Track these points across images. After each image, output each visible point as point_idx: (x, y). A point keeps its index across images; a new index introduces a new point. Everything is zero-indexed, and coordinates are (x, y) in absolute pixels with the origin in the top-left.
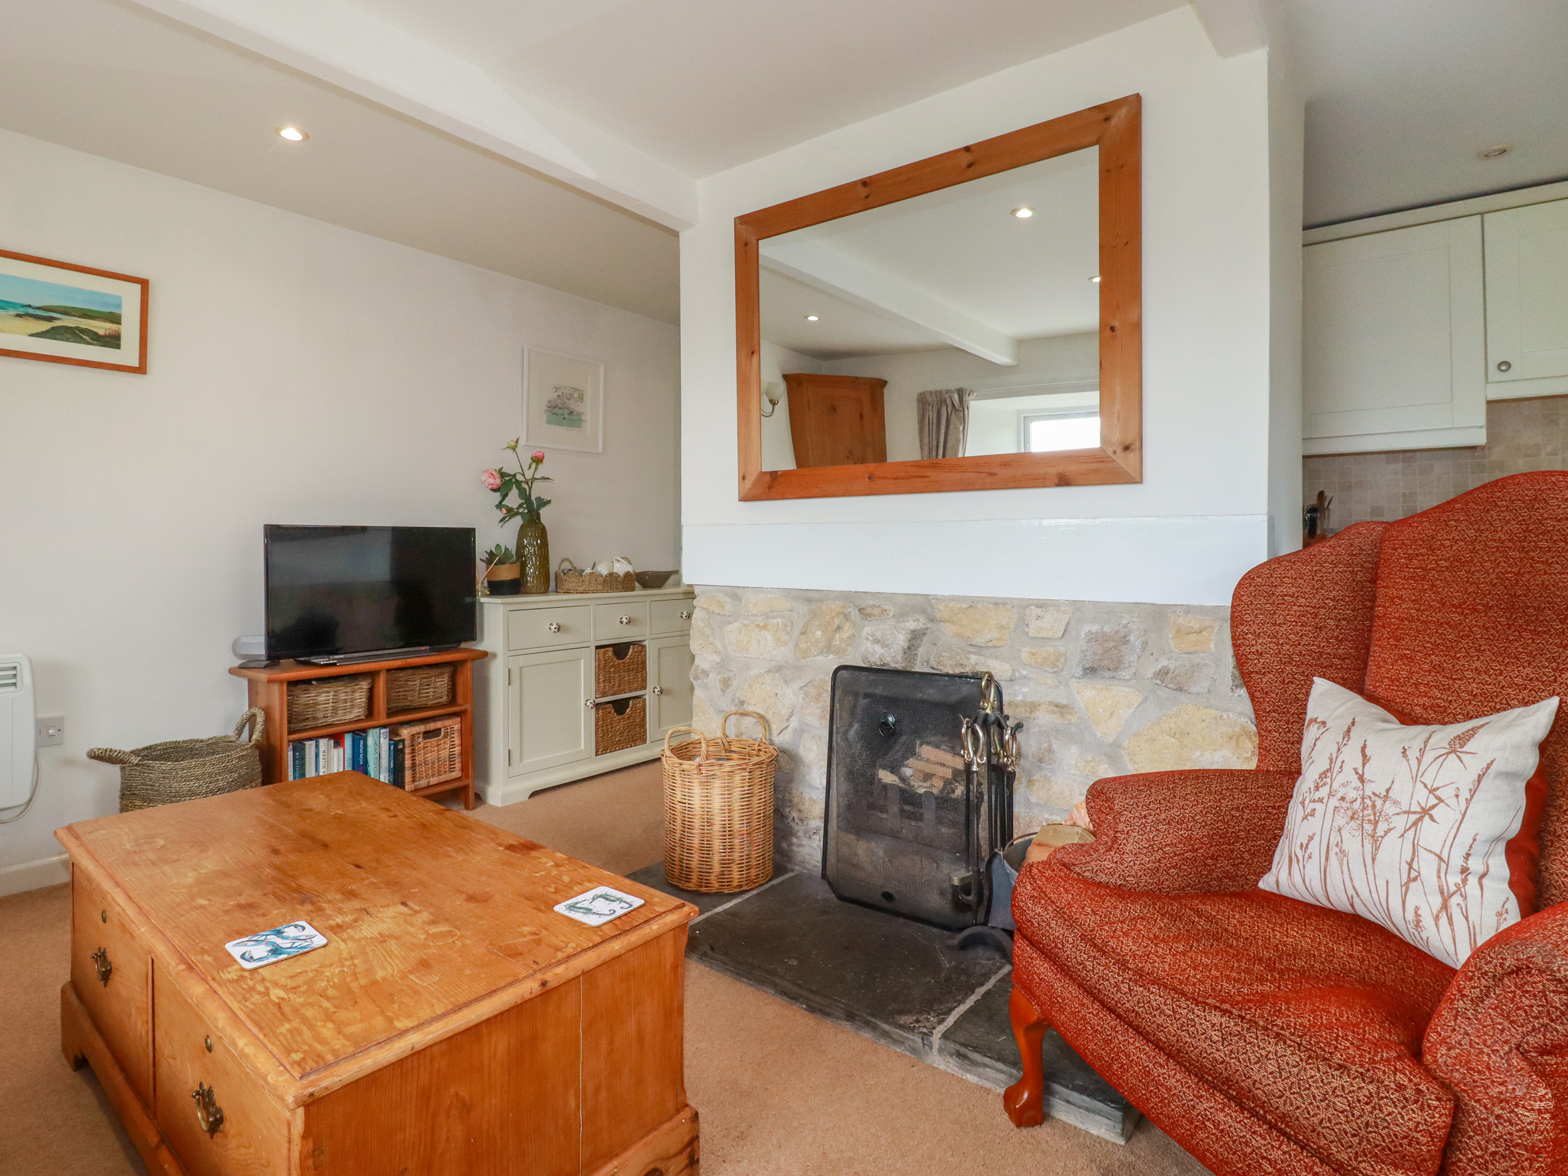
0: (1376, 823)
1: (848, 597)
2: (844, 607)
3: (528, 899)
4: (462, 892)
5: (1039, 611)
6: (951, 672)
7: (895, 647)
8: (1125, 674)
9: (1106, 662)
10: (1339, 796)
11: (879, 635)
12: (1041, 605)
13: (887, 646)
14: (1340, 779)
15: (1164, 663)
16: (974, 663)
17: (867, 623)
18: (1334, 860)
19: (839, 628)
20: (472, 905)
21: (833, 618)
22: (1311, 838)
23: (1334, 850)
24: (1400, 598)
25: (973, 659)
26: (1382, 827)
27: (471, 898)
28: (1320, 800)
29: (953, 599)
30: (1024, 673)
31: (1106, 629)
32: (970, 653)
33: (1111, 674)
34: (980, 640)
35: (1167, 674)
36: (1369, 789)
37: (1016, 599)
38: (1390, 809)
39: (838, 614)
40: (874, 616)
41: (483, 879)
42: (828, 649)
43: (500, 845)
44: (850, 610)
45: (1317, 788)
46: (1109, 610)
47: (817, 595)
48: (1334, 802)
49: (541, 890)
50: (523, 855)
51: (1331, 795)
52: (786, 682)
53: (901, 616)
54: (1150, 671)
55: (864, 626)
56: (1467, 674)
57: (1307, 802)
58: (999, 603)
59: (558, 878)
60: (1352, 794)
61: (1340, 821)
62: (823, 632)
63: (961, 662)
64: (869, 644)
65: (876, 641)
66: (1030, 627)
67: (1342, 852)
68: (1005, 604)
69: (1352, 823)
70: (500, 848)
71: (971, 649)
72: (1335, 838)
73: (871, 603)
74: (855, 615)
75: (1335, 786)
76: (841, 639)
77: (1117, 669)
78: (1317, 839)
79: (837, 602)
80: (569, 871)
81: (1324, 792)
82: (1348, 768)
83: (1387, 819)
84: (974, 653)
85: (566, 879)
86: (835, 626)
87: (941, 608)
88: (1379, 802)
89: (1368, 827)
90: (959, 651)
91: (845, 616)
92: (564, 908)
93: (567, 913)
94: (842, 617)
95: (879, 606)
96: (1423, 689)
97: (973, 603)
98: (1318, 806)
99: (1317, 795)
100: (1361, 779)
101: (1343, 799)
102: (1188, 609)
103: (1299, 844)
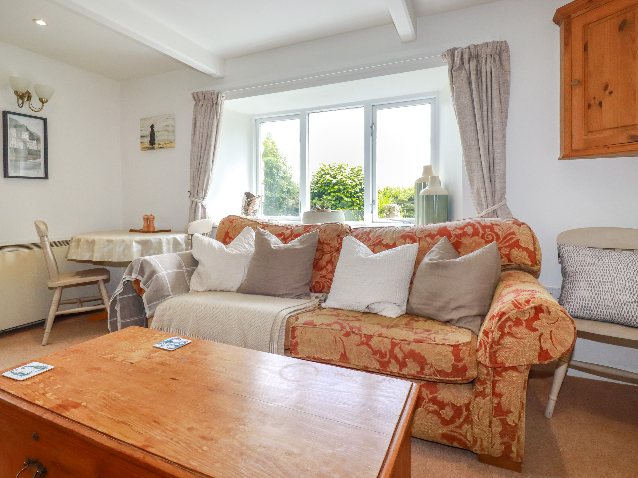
3: (66, 372)
4: (104, 372)
20: (97, 366)
27: (98, 369)
41: (93, 380)
43: (86, 407)
49: (58, 377)
50: (67, 400)
59: (46, 385)
70: (85, 404)
80: (37, 391)
85: (41, 385)
92: (48, 367)
93: (47, 365)
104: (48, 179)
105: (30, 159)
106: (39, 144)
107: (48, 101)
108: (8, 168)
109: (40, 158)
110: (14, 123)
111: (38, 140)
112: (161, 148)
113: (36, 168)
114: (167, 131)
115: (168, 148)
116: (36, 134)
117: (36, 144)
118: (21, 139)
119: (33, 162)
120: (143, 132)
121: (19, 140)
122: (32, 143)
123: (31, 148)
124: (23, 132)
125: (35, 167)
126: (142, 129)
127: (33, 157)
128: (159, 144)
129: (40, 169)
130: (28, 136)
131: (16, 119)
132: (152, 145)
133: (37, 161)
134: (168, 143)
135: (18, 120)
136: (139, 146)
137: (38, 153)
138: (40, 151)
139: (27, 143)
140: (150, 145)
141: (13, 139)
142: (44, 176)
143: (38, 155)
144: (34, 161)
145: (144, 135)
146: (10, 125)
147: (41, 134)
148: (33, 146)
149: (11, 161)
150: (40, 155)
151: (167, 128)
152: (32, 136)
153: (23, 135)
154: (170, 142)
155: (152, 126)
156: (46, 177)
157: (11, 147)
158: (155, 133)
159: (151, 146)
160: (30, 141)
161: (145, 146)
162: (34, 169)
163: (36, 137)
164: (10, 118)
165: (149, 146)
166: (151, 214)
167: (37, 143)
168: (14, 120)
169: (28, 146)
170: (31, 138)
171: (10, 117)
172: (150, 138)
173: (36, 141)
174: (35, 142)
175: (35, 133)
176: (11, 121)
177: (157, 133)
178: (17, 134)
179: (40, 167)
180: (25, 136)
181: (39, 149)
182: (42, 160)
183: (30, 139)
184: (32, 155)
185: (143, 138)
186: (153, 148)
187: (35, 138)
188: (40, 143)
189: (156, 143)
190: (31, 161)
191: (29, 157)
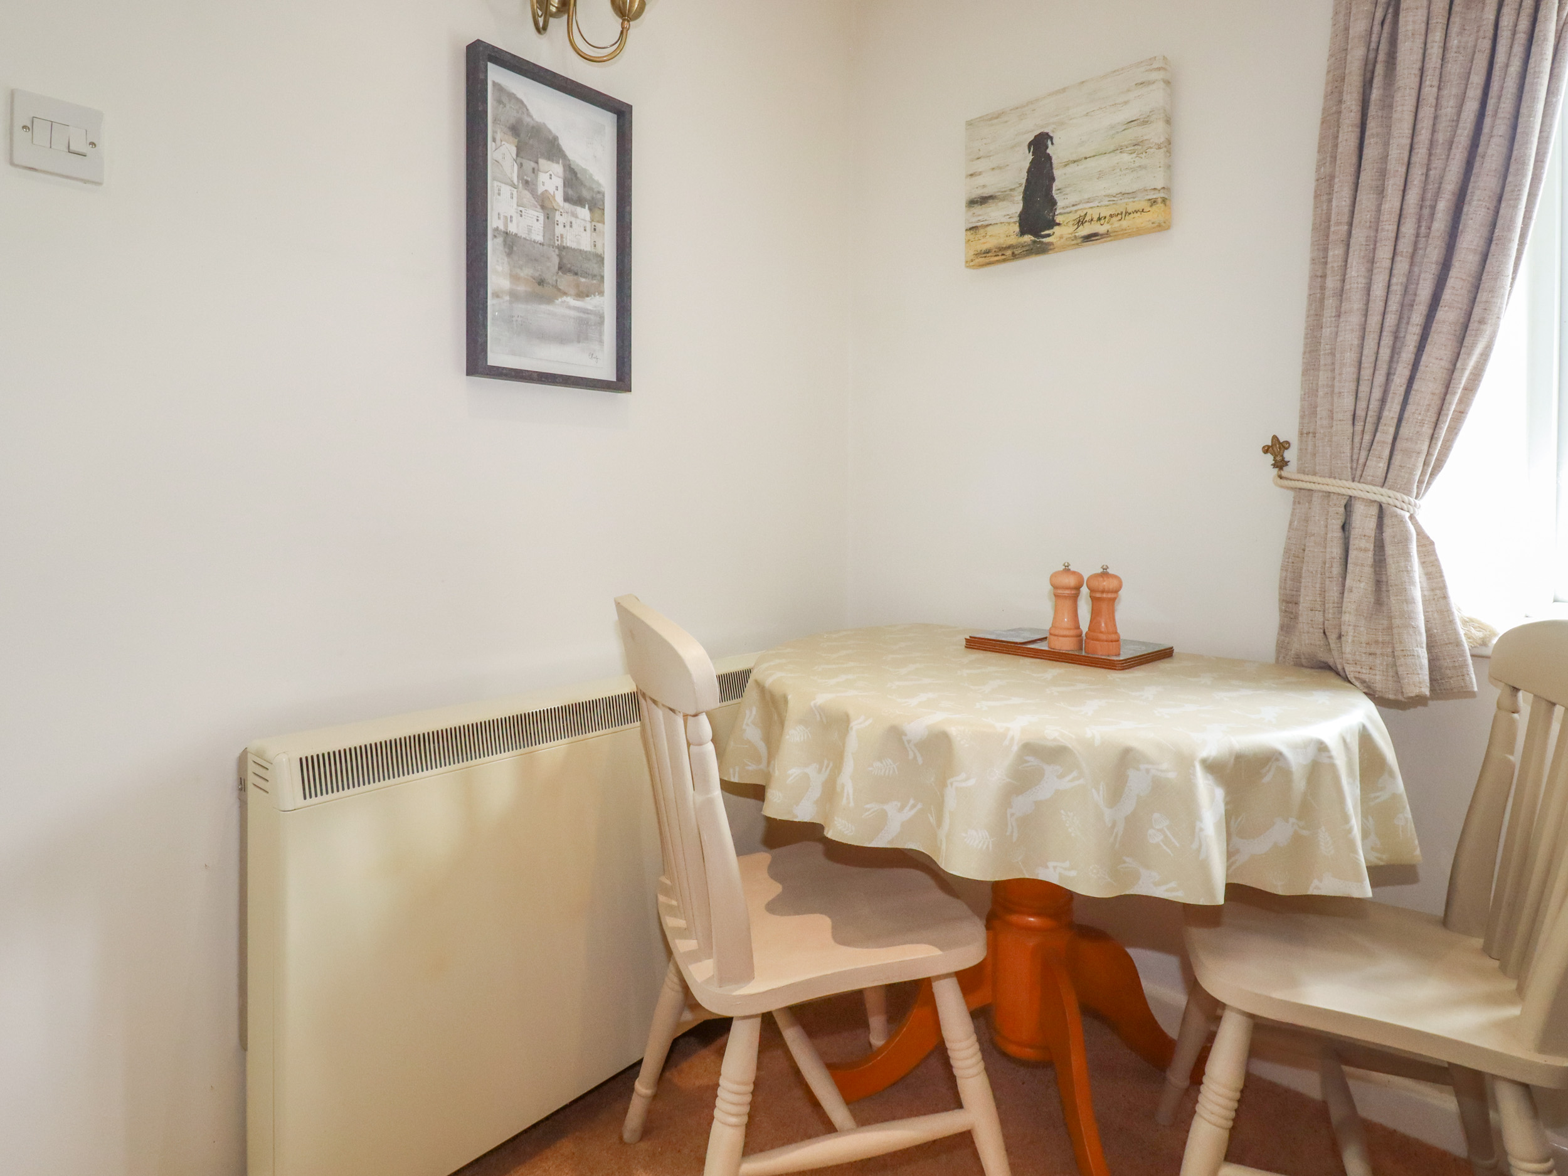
104: (630, 390)
105: (565, 294)
106: (598, 226)
107: (645, 13)
108: (485, 327)
109: (601, 293)
110: (510, 113)
111: (595, 206)
112: (1089, 238)
114: (1138, 146)
115: (1138, 232)
116: (591, 176)
117: (588, 226)
118: (533, 192)
120: (979, 181)
121: (527, 194)
122: (574, 215)
123: (570, 240)
124: (541, 162)
125: (583, 331)
126: (980, 166)
127: (577, 286)
128: (1080, 222)
129: (601, 342)
130: (560, 183)
131: (520, 95)
132: (1036, 233)
133: (591, 303)
134: (1144, 205)
135: (525, 102)
136: (957, 247)
137: (596, 268)
138: (600, 259)
139: (558, 216)
140: (1023, 233)
141: (506, 190)
142: (612, 377)
143: (594, 276)
145: (986, 192)
146: (495, 121)
147: (604, 177)
148: (577, 230)
149: (496, 295)
150: (603, 279)
151: (1136, 132)
152: (575, 187)
153: (543, 177)
154: (1153, 202)
155: (1040, 144)
156: (622, 382)
157: (497, 229)
158: (1057, 173)
159: (1028, 238)
160: (567, 205)
161: (990, 243)
163: (591, 189)
164: (494, 83)
165: (1014, 240)
166: (1105, 568)
167: (592, 220)
168: (512, 96)
169: (559, 230)
170: (570, 192)
171: (497, 81)
172: (1025, 199)
173: (590, 209)
174: (584, 213)
175: (585, 171)
176: (500, 102)
177: (1070, 169)
178: (521, 165)
179: (601, 333)
180: (551, 179)
181: (599, 250)
182: (605, 303)
183: (565, 199)
184: (576, 274)
185: (978, 210)
186: (1039, 249)
187: (586, 194)
188: (602, 222)
189: (1058, 219)
190: (571, 301)
191: (566, 281)
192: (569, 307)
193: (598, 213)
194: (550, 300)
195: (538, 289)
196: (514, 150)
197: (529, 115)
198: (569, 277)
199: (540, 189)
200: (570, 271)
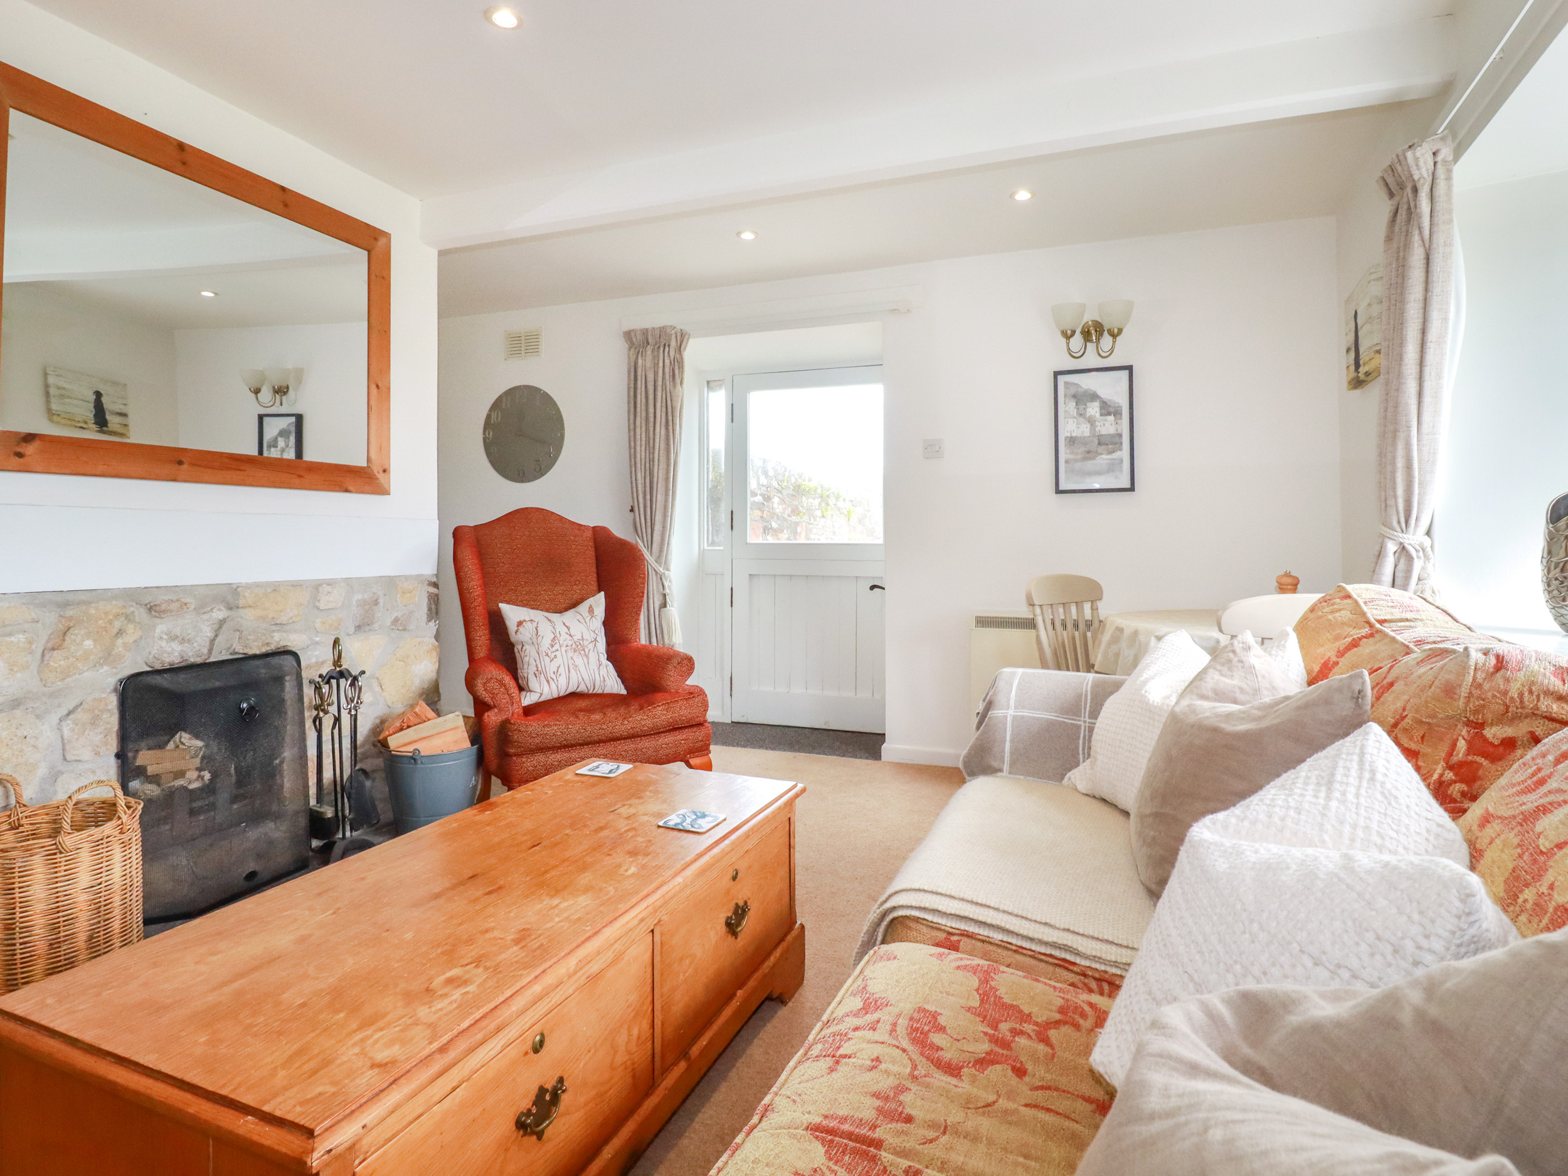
0: (584, 650)
1: (131, 595)
2: (124, 607)
5: (329, 588)
6: (258, 652)
7: (198, 639)
8: (376, 626)
9: (366, 620)
10: (565, 646)
11: (177, 631)
12: (330, 583)
13: (189, 641)
14: (562, 639)
15: (396, 614)
16: (278, 640)
17: (157, 621)
18: (572, 671)
19: (120, 632)
21: (110, 622)
22: (559, 667)
23: (571, 667)
24: (503, 563)
25: (277, 636)
26: (587, 650)
28: (557, 650)
29: (257, 585)
30: (318, 639)
31: (366, 596)
32: (274, 631)
33: (368, 628)
34: (283, 619)
35: (397, 621)
36: (575, 638)
37: (308, 580)
38: (586, 643)
39: (117, 616)
40: (171, 611)
42: (108, 657)
44: (132, 609)
45: (552, 646)
46: (365, 583)
47: (83, 597)
48: (563, 649)
51: (560, 646)
52: (38, 717)
53: (202, 608)
54: (388, 622)
55: (155, 626)
56: (542, 593)
57: (549, 654)
58: (296, 585)
60: (570, 643)
61: (570, 654)
62: (95, 641)
63: (267, 641)
64: (164, 644)
65: (173, 638)
66: (321, 602)
67: (576, 666)
68: (301, 585)
69: (576, 653)
71: (274, 628)
72: (571, 662)
73: (166, 598)
74: (141, 614)
75: (561, 642)
76: (125, 645)
77: (372, 623)
78: (562, 666)
79: (114, 603)
81: (557, 647)
82: (563, 634)
83: (587, 646)
84: (278, 631)
86: (115, 631)
87: (246, 594)
88: (581, 642)
89: (582, 652)
90: (264, 631)
91: (127, 616)
94: (123, 619)
95: (178, 600)
96: (525, 602)
97: (275, 588)
98: (558, 653)
99: (554, 649)
100: (570, 635)
101: (567, 646)
102: (406, 578)
103: (552, 672)
104: (1136, 490)
105: (1101, 454)
106: (1119, 421)
107: (1124, 331)
108: (1060, 476)
109: (1121, 450)
110: (1071, 390)
111: (1117, 413)
113: (1113, 471)
116: (1115, 402)
117: (1113, 423)
118: (1085, 417)
119: (1108, 459)
120: (1347, 338)
121: (1081, 420)
122: (1106, 420)
123: (1104, 431)
124: (1088, 404)
125: (1112, 468)
126: (1347, 329)
127: (1109, 449)
129: (1121, 471)
130: (1098, 410)
131: (1075, 382)
133: (1115, 455)
135: (1079, 383)
137: (1117, 440)
138: (1120, 435)
139: (1097, 423)
140: (1356, 370)
141: (1070, 421)
143: (1116, 444)
144: (1109, 457)
145: (1349, 345)
146: (1063, 397)
147: (1123, 401)
148: (1107, 426)
149: (1066, 464)
150: (1121, 443)
152: (1108, 409)
153: (1089, 410)
155: (1356, 316)
156: (1132, 485)
157: (1066, 437)
158: (1359, 334)
160: (1102, 417)
162: (1108, 473)
163: (1116, 408)
164: (1063, 382)
165: (1354, 374)
167: (1115, 420)
168: (1071, 384)
169: (1097, 429)
170: (1103, 411)
171: (1065, 380)
172: (1355, 350)
173: (1115, 415)
174: (1111, 418)
175: (1111, 400)
176: (1067, 387)
178: (1078, 409)
179: (1121, 467)
180: (1093, 409)
181: (1119, 431)
182: (1124, 453)
183: (1101, 415)
184: (1107, 445)
185: (1348, 355)
186: (1360, 380)
187: (1112, 410)
188: (1121, 419)
189: (1360, 363)
190: (1104, 456)
191: (1101, 449)
192: (1104, 459)
193: (1118, 416)
194: (1094, 459)
195: (1087, 455)
196: (1074, 404)
197: (1081, 387)
198: (1104, 447)
199: (1088, 415)
200: (1104, 444)
